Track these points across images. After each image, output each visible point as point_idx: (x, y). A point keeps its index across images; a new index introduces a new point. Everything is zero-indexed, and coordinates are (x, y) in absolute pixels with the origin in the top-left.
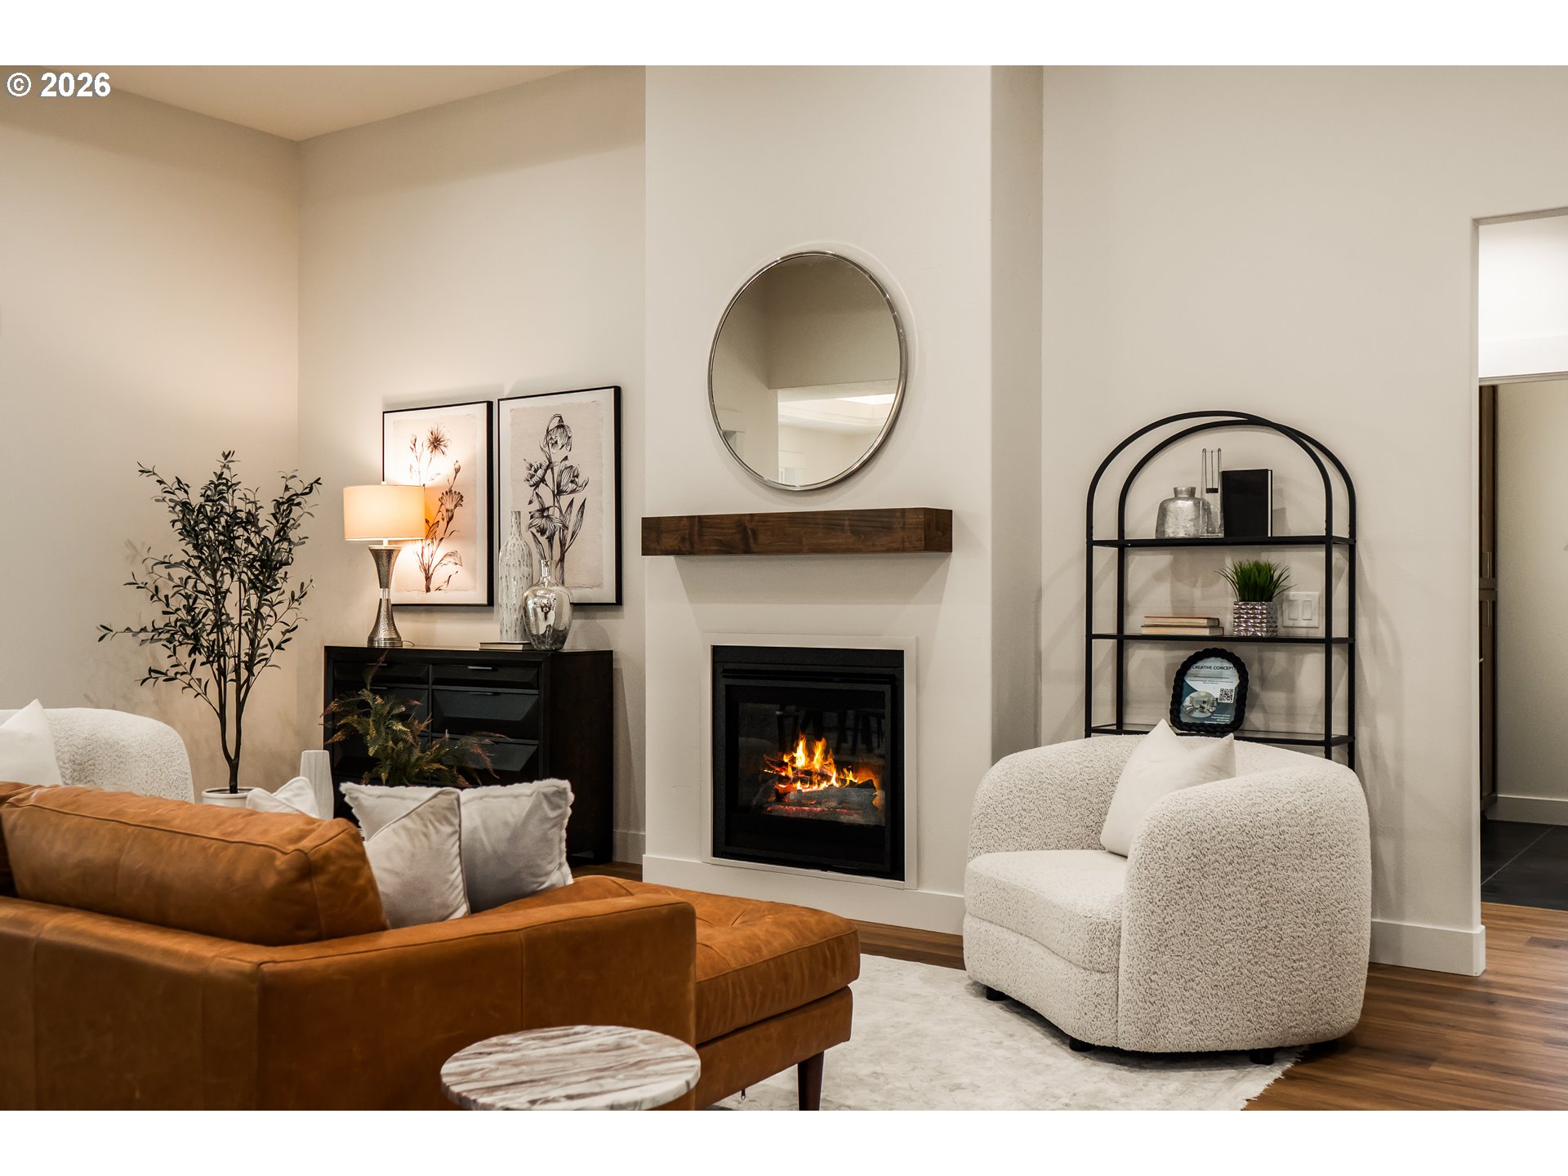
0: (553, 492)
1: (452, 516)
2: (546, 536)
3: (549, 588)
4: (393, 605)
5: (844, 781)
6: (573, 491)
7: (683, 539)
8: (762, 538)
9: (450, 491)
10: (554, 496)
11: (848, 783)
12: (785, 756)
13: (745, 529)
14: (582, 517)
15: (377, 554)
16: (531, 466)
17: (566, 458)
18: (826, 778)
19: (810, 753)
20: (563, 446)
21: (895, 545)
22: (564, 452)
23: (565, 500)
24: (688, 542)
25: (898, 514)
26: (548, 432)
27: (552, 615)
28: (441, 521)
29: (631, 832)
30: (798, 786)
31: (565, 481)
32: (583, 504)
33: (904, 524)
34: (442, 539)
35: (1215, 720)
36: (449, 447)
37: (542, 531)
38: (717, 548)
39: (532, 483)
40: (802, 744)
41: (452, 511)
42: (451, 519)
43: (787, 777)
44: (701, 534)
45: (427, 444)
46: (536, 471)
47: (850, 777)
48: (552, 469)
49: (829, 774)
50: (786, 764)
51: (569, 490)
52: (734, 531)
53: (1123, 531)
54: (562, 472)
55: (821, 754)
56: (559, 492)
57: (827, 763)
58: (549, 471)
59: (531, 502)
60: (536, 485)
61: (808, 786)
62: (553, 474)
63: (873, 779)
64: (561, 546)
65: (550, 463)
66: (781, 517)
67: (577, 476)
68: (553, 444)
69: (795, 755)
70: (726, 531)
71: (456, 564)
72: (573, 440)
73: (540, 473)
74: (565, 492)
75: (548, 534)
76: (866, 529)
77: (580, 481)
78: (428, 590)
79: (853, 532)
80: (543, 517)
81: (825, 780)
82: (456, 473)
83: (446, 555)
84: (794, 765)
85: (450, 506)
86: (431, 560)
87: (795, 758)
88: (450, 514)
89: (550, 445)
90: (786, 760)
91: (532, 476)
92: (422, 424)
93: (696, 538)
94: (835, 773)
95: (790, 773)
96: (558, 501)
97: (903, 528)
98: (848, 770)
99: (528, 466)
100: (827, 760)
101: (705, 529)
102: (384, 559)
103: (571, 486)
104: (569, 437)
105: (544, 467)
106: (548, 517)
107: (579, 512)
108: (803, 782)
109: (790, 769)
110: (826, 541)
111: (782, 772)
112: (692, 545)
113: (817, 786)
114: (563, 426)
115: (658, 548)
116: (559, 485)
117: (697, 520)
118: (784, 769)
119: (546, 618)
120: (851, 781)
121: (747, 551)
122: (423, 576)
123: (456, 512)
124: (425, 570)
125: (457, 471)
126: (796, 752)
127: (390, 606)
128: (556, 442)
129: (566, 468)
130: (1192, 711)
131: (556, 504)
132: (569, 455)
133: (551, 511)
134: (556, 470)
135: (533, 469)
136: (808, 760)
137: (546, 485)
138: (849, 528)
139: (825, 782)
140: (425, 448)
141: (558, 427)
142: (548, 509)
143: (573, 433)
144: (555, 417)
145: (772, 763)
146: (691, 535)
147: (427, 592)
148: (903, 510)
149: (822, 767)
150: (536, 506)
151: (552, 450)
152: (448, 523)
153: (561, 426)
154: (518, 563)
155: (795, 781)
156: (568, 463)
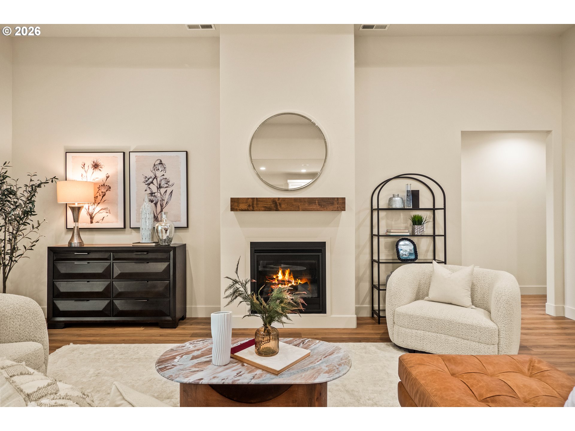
0: (157, 187)
1: (105, 195)
2: (153, 203)
3: (166, 222)
4: (79, 228)
5: (297, 283)
6: (166, 187)
7: (249, 206)
8: (283, 206)
9: (104, 185)
10: (157, 188)
11: (299, 283)
12: (274, 276)
13: (276, 203)
14: (171, 196)
15: (73, 209)
16: (146, 177)
17: (163, 175)
18: (290, 282)
19: (284, 274)
20: (162, 171)
21: (335, 209)
22: (162, 173)
23: (163, 190)
24: (251, 207)
25: (336, 199)
26: (154, 165)
27: (168, 232)
28: (99, 196)
29: (193, 306)
30: (280, 286)
31: (163, 183)
32: (172, 192)
33: (338, 202)
34: (99, 203)
35: (410, 258)
36: (103, 168)
37: (152, 201)
38: (264, 209)
39: (146, 183)
40: (280, 272)
41: (105, 192)
42: (104, 195)
43: (275, 283)
44: (257, 204)
45: (91, 166)
46: (148, 179)
47: (299, 281)
48: (157, 179)
49: (291, 281)
50: (275, 279)
51: (165, 187)
52: (271, 203)
53: (372, 206)
54: (161, 180)
55: (288, 274)
56: (160, 187)
57: (290, 277)
58: (155, 180)
59: (146, 190)
60: (149, 184)
61: (283, 285)
62: (157, 180)
63: (308, 282)
64: (161, 207)
65: (156, 176)
66: (291, 199)
67: (169, 182)
68: (157, 170)
69: (278, 275)
70: (268, 203)
71: (107, 213)
72: (167, 169)
73: (151, 180)
74: (163, 187)
75: (154, 202)
76: (324, 204)
77: (170, 183)
78: (92, 222)
79: (319, 205)
80: (152, 196)
81: (290, 283)
82: (107, 178)
83: (101, 209)
84: (278, 279)
85: (104, 190)
86: (93, 211)
87: (278, 276)
88: (104, 194)
89: (156, 170)
90: (274, 277)
91: (147, 181)
92: (89, 159)
93: (255, 205)
94: (293, 280)
95: (276, 282)
96: (160, 191)
97: (338, 204)
98: (299, 279)
99: (145, 177)
100: (290, 276)
101: (259, 203)
102: (76, 210)
103: (166, 185)
104: (165, 168)
105: (153, 177)
106: (154, 196)
107: (169, 194)
108: (282, 284)
109: (276, 280)
110: (309, 207)
111: (273, 281)
112: (253, 207)
113: (287, 285)
114: (162, 164)
115: (238, 208)
116: (160, 185)
117: (255, 199)
118: (274, 280)
119: (166, 233)
120: (300, 283)
121: (277, 210)
122: (89, 217)
123: (107, 193)
124: (90, 215)
125: (108, 177)
126: (278, 274)
127: (78, 229)
128: (159, 169)
129: (163, 179)
130: (403, 255)
131: (158, 191)
132: (165, 174)
133: (156, 194)
134: (159, 179)
135: (147, 178)
136: (283, 276)
137: (154, 184)
138: (317, 203)
139: (290, 284)
140: (90, 168)
141: (159, 164)
142: (155, 193)
143: (167, 166)
144: (158, 160)
145: (269, 279)
146: (253, 204)
147: (91, 223)
148: (338, 198)
149: (289, 279)
150: (149, 191)
151: (156, 172)
152: (103, 197)
153: (161, 163)
154: (150, 213)
155: (278, 284)
156: (164, 177)
